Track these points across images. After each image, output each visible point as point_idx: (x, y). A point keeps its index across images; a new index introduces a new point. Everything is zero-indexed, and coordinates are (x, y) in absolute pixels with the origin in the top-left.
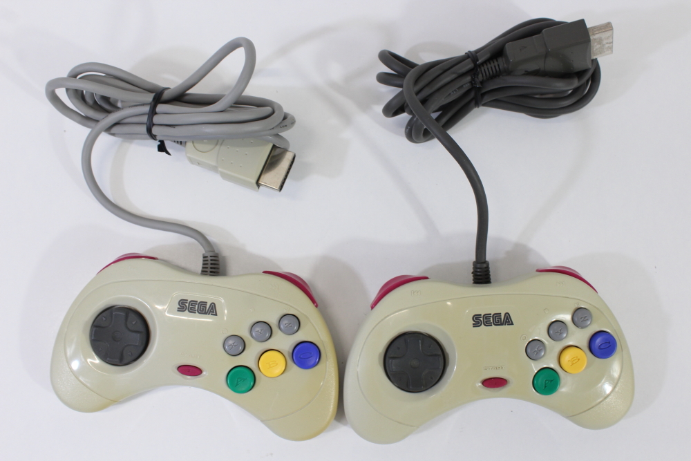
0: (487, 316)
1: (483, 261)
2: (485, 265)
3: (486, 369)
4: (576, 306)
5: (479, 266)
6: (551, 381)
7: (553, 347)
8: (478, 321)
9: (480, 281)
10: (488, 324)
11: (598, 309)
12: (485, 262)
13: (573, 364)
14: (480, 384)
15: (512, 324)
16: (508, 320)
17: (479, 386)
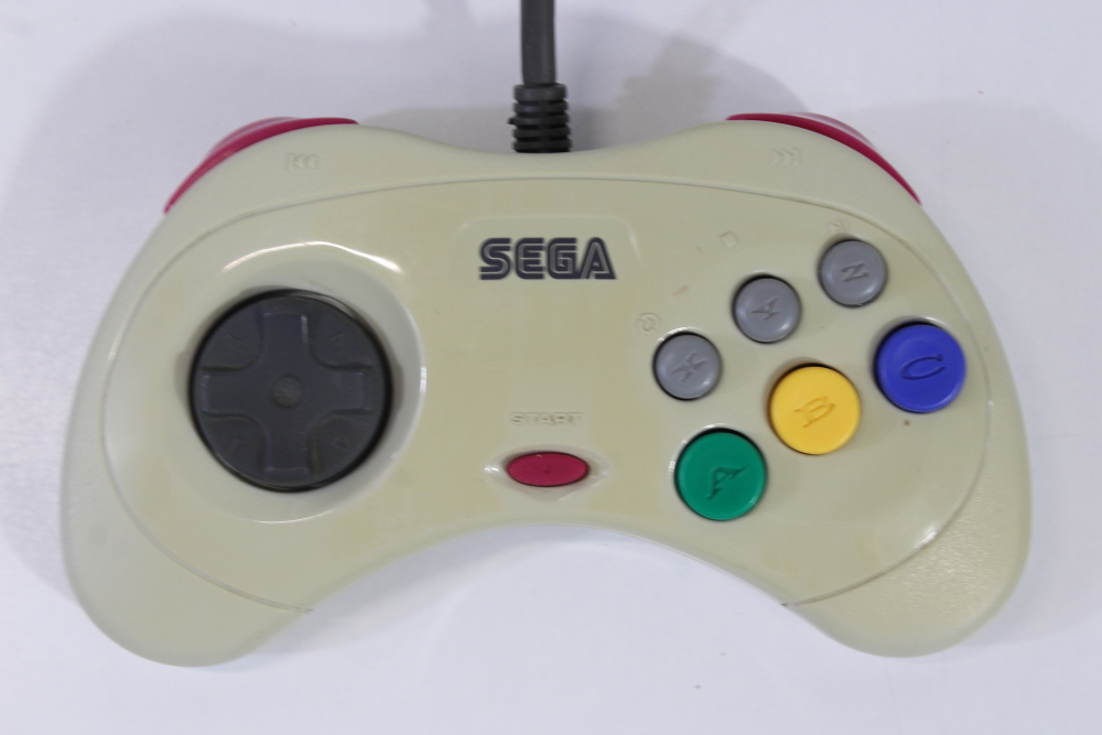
0: (530, 246)
1: (546, 80)
2: (549, 94)
3: (518, 419)
4: (833, 232)
5: (529, 95)
6: (736, 472)
7: (750, 364)
8: (497, 259)
9: (535, 145)
10: (530, 271)
11: (909, 248)
12: (552, 84)
13: (811, 422)
14: (495, 469)
15: (611, 276)
16: (598, 263)
17: (493, 475)
